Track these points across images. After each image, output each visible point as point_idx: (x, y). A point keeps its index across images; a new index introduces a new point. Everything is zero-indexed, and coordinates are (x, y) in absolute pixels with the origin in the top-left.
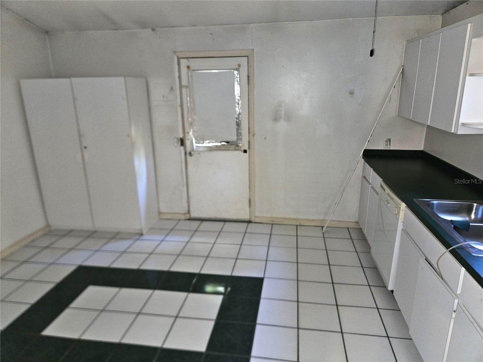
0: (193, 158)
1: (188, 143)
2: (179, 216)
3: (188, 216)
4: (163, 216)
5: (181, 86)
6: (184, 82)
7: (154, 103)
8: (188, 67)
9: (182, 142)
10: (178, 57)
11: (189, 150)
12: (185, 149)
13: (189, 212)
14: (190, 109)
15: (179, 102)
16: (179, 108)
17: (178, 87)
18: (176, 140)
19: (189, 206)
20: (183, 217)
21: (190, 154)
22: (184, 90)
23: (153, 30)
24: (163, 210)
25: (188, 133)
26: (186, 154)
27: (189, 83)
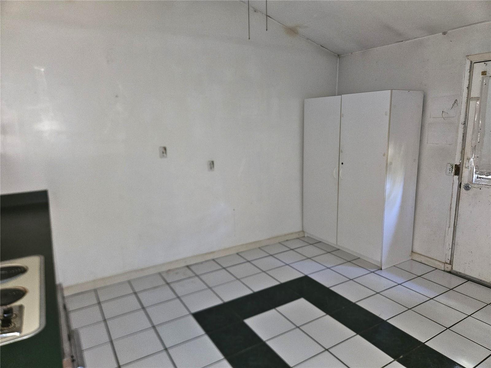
0: (471, 192)
1: (465, 172)
2: (437, 263)
3: (448, 268)
4: (416, 257)
5: (469, 98)
6: (475, 93)
7: (429, 119)
8: (484, 73)
9: (458, 170)
10: (471, 62)
11: (465, 181)
12: (460, 179)
13: (451, 263)
14: (476, 128)
15: (462, 119)
16: (461, 127)
17: (464, 99)
18: (449, 167)
19: (452, 255)
20: (442, 267)
21: (467, 188)
22: (472, 103)
23: (444, 33)
24: (417, 249)
25: (469, 159)
26: (460, 185)
27: (481, 93)
